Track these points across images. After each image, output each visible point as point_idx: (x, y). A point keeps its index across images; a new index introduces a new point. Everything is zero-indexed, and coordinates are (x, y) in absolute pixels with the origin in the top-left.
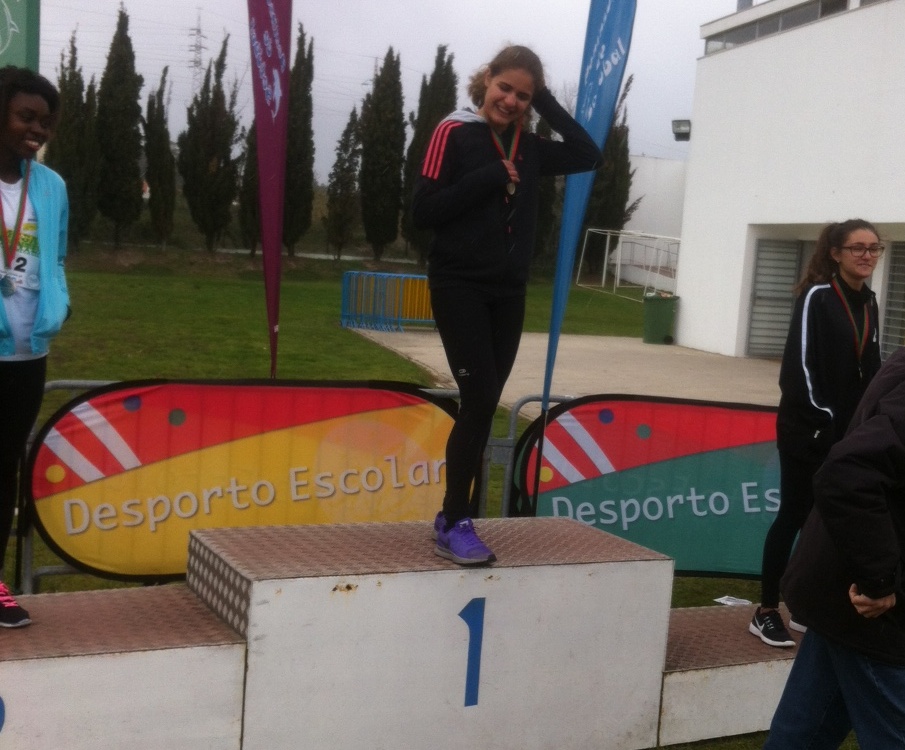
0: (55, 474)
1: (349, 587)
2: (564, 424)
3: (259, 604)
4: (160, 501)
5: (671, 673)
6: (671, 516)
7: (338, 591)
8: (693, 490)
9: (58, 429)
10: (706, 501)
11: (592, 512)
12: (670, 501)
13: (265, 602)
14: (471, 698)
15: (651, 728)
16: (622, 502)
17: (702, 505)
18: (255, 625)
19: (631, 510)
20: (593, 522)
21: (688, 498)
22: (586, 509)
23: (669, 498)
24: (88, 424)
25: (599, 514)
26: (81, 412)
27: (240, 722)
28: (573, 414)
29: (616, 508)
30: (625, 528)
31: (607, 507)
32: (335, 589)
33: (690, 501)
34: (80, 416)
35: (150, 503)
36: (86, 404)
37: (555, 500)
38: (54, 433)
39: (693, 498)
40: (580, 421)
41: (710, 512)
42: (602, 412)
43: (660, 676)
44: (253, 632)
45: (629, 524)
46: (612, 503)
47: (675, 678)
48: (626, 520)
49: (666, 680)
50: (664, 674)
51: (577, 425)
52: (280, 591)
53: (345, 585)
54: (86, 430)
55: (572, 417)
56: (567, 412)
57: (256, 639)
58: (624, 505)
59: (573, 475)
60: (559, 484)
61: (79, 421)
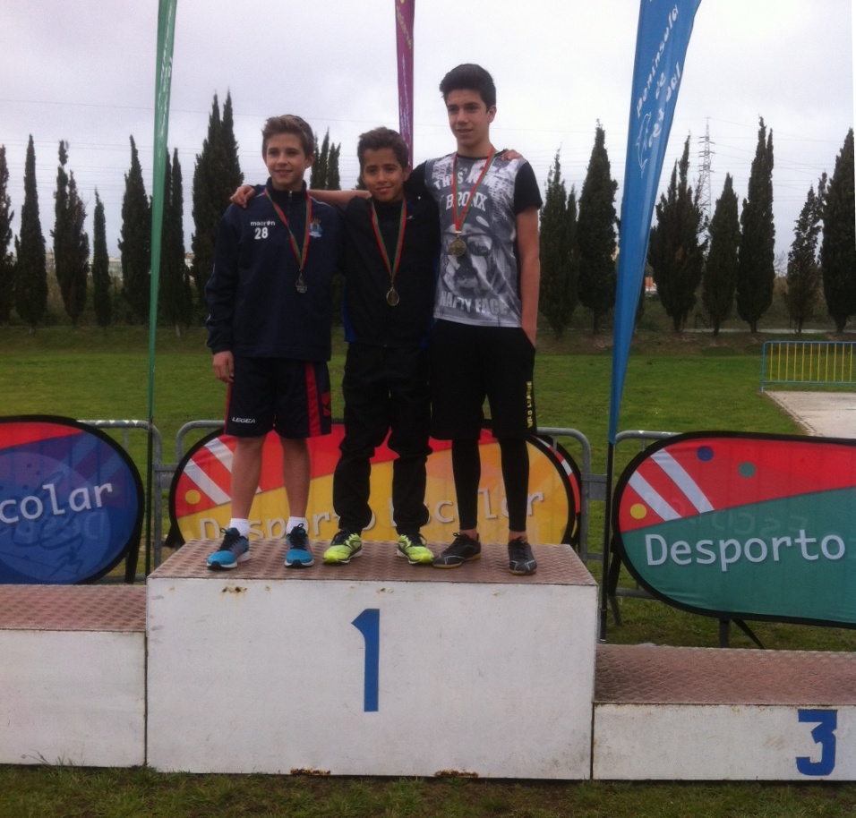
0: (192, 497)
1: (238, 590)
2: (658, 462)
3: (154, 598)
4: (277, 523)
5: (603, 704)
6: (776, 558)
7: (227, 592)
8: (802, 532)
9: (195, 460)
10: (818, 543)
11: (688, 551)
12: (776, 543)
13: (160, 597)
14: (371, 703)
15: (582, 759)
16: (722, 542)
17: (813, 548)
18: (151, 617)
19: (730, 551)
20: (689, 561)
21: (797, 541)
22: (681, 547)
23: (774, 539)
24: (218, 456)
25: (695, 554)
26: (213, 446)
27: (143, 701)
28: (670, 451)
29: (715, 548)
30: (724, 568)
31: (704, 546)
32: (225, 591)
33: (800, 544)
34: (212, 450)
35: (269, 524)
36: (216, 439)
37: (649, 538)
38: (191, 463)
39: (803, 540)
40: (678, 459)
41: (822, 556)
42: (701, 449)
43: (590, 706)
44: (150, 623)
45: (729, 565)
46: (710, 542)
47: (607, 710)
48: (724, 561)
49: (596, 711)
50: (594, 705)
51: (675, 462)
52: (173, 589)
53: (234, 587)
54: (217, 462)
55: (668, 455)
56: (663, 450)
57: (154, 629)
58: (723, 545)
59: (667, 512)
60: (653, 520)
61: (210, 454)
